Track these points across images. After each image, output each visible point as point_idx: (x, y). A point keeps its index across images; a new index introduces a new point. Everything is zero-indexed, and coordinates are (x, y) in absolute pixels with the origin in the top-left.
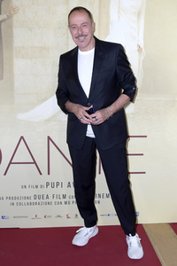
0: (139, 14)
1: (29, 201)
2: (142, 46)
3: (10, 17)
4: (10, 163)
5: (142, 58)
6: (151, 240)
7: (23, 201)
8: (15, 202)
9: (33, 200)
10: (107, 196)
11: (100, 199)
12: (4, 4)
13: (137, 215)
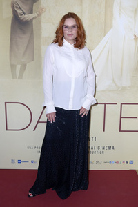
2: (137, 36)
3: (39, 15)
4: (38, 122)
10: (110, 148)
11: (104, 150)
12: (35, 6)
13: (131, 163)
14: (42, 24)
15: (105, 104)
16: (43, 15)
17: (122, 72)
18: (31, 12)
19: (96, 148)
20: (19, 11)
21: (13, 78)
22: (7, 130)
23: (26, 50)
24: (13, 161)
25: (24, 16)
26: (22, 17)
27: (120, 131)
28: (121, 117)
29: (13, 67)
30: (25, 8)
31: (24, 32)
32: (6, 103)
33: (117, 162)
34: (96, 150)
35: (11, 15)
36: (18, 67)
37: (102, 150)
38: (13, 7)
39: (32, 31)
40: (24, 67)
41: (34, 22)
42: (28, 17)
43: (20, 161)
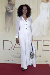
0: (48, 9)
1: (19, 57)
2: (49, 17)
3: (15, 11)
7: (17, 57)
8: (16, 57)
10: (39, 56)
11: (37, 57)
12: (13, 7)
15: (38, 41)
16: (16, 11)
17: (43, 30)
18: (12, 10)
20: (8, 9)
22: (4, 50)
23: (10, 22)
24: (6, 61)
25: (10, 11)
26: (9, 11)
27: (43, 50)
28: (43, 45)
29: (6, 28)
30: (10, 8)
32: (3, 41)
33: (42, 61)
35: (5, 11)
36: (8, 28)
38: (6, 8)
39: (12, 16)
40: (10, 28)
41: (13, 13)
42: (11, 11)
43: (8, 61)
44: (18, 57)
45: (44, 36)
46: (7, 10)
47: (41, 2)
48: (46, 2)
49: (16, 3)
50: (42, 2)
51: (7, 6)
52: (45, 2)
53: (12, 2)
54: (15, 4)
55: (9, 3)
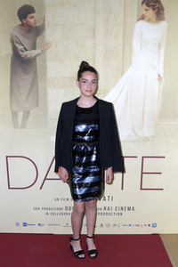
0: (159, 46)
1: (61, 212)
2: (162, 75)
3: (44, 52)
4: (45, 179)
5: (162, 86)
6: (166, 248)
7: (56, 211)
8: (49, 212)
9: (64, 211)
10: (129, 209)
11: (123, 212)
12: (38, 40)
13: (154, 226)
14: (48, 62)
16: (48, 52)
17: (143, 120)
18: (34, 48)
19: (114, 209)
20: (20, 47)
21: (15, 128)
22: (9, 188)
24: (17, 224)
25: (25, 53)
26: (23, 54)
27: (141, 189)
28: (142, 173)
29: (14, 114)
30: (27, 43)
31: (26, 72)
32: (7, 157)
33: (138, 225)
34: (114, 210)
35: (10, 52)
37: (120, 212)
38: (12, 42)
40: (27, 114)
41: (38, 59)
42: (30, 54)
43: (25, 224)
44: (59, 211)
45: (146, 139)
46: (15, 49)
47: (135, 18)
48: (154, 19)
49: (46, 23)
50: (138, 21)
51: (15, 33)
52: (149, 21)
53: (32, 21)
54: (44, 25)
55: (23, 24)
